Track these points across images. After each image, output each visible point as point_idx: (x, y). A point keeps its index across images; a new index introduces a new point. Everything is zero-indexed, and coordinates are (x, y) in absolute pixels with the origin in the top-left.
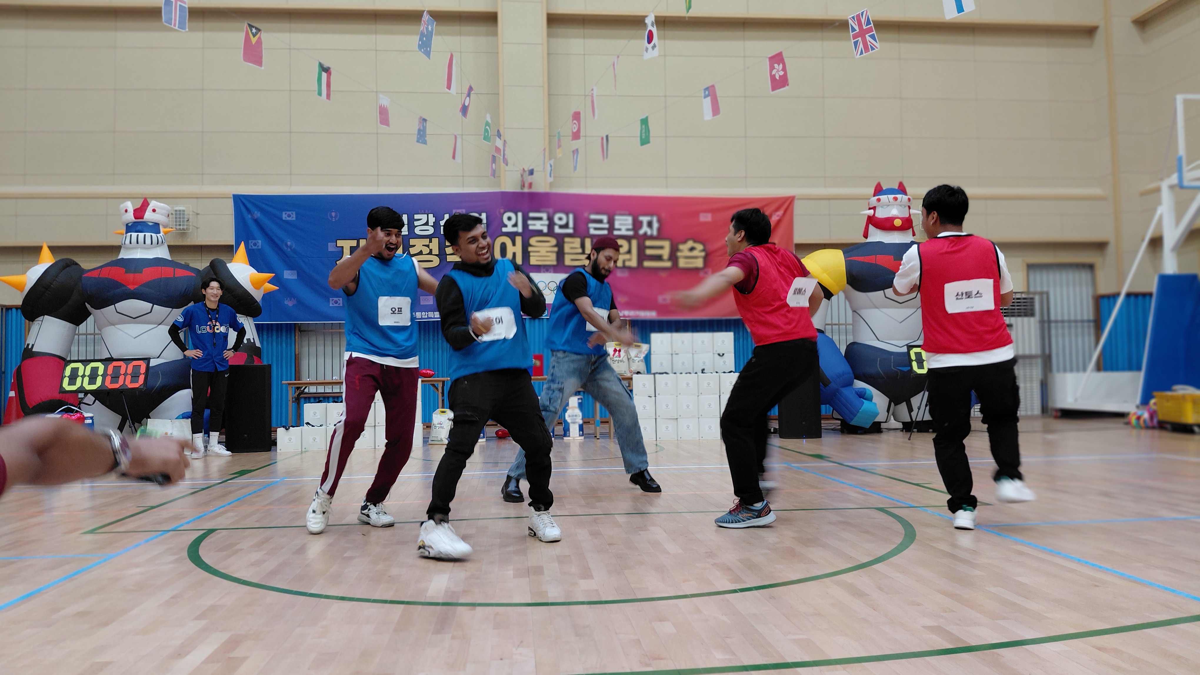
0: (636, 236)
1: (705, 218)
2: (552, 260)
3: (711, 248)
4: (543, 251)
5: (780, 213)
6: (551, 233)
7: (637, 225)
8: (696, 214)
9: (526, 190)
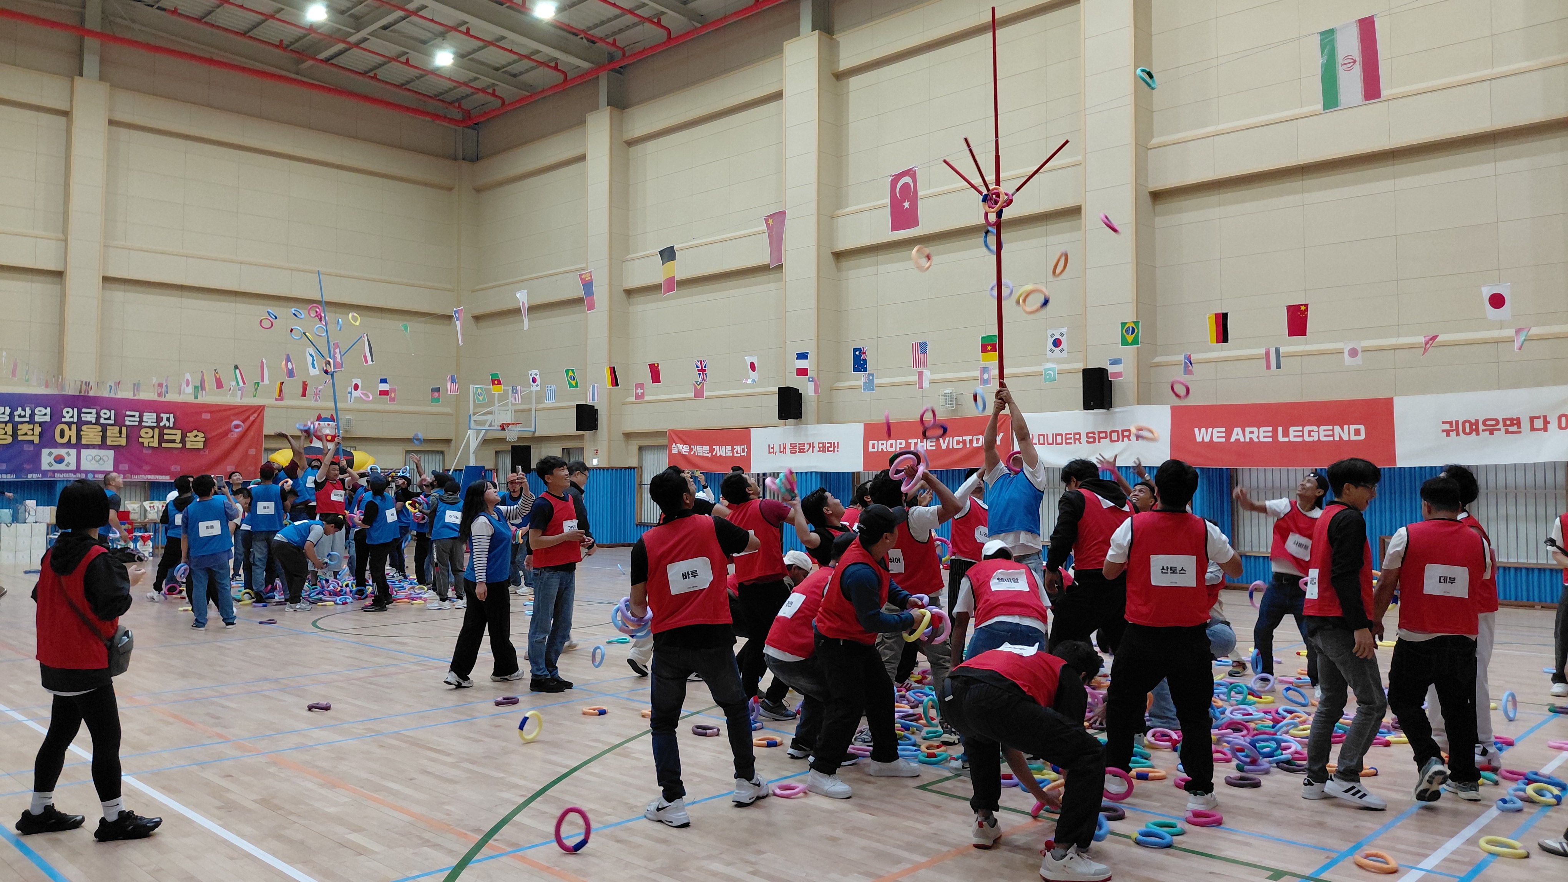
0: (158, 426)
1: (206, 416)
2: (98, 441)
3: (209, 436)
4: (91, 435)
5: (256, 415)
6: (98, 422)
7: (159, 419)
8: (200, 413)
9: (82, 394)
